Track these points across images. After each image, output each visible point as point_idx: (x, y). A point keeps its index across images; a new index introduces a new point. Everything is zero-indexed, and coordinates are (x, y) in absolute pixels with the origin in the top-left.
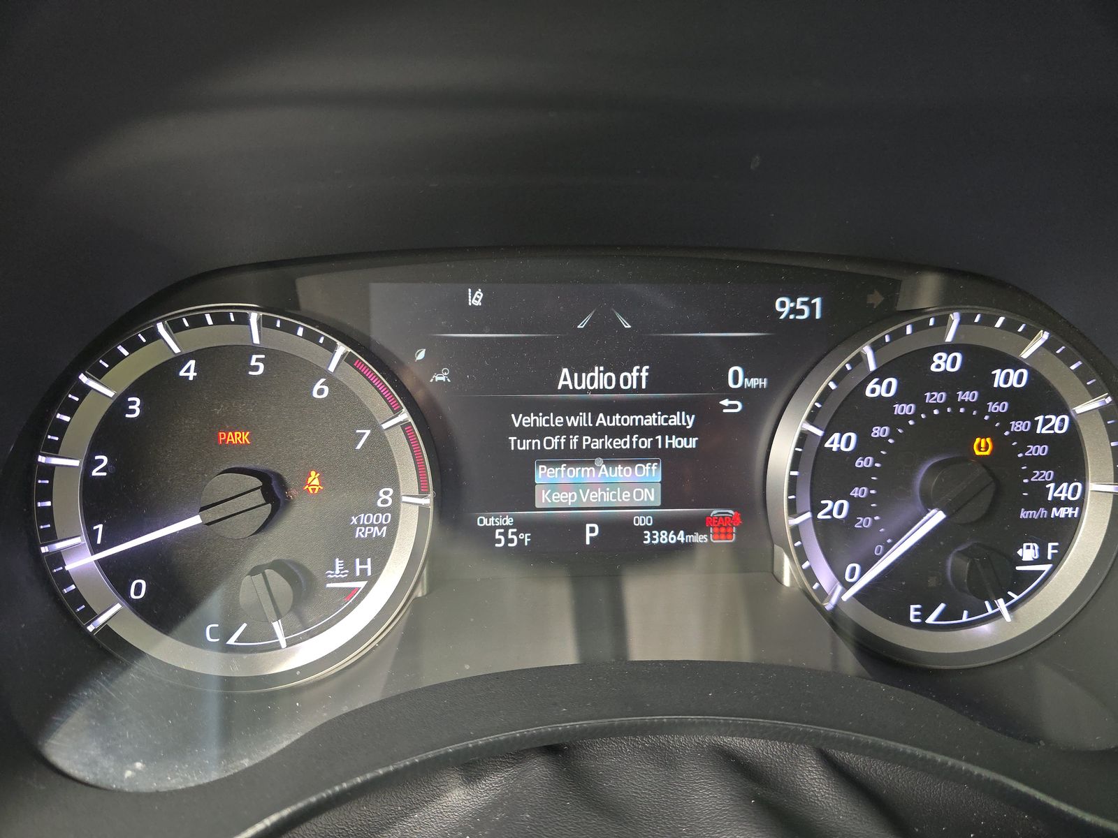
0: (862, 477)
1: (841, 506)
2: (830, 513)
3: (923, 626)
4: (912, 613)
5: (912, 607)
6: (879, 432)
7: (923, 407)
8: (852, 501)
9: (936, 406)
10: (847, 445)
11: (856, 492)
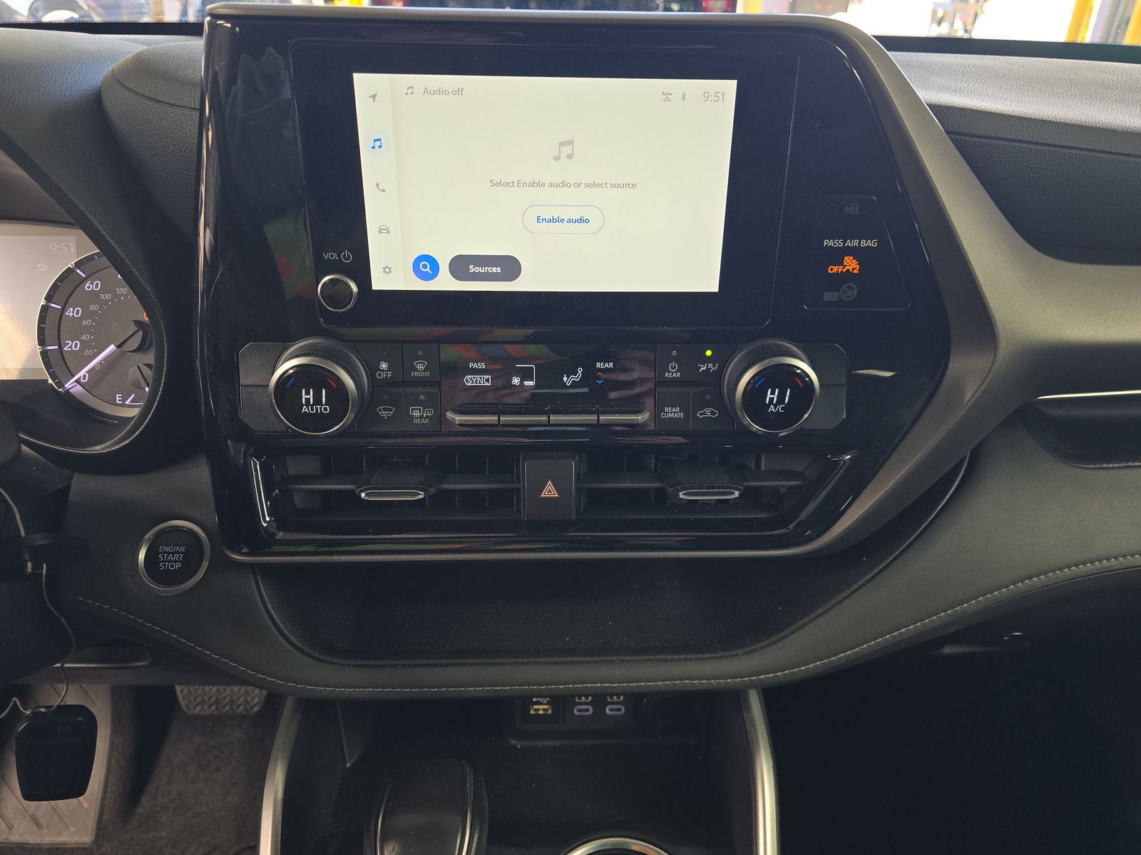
0: (86, 330)
1: (76, 344)
2: (71, 347)
3: (123, 405)
4: (118, 399)
5: (117, 396)
6: (92, 307)
7: (115, 296)
8: (82, 342)
9: (122, 295)
10: (77, 314)
11: (83, 337)
